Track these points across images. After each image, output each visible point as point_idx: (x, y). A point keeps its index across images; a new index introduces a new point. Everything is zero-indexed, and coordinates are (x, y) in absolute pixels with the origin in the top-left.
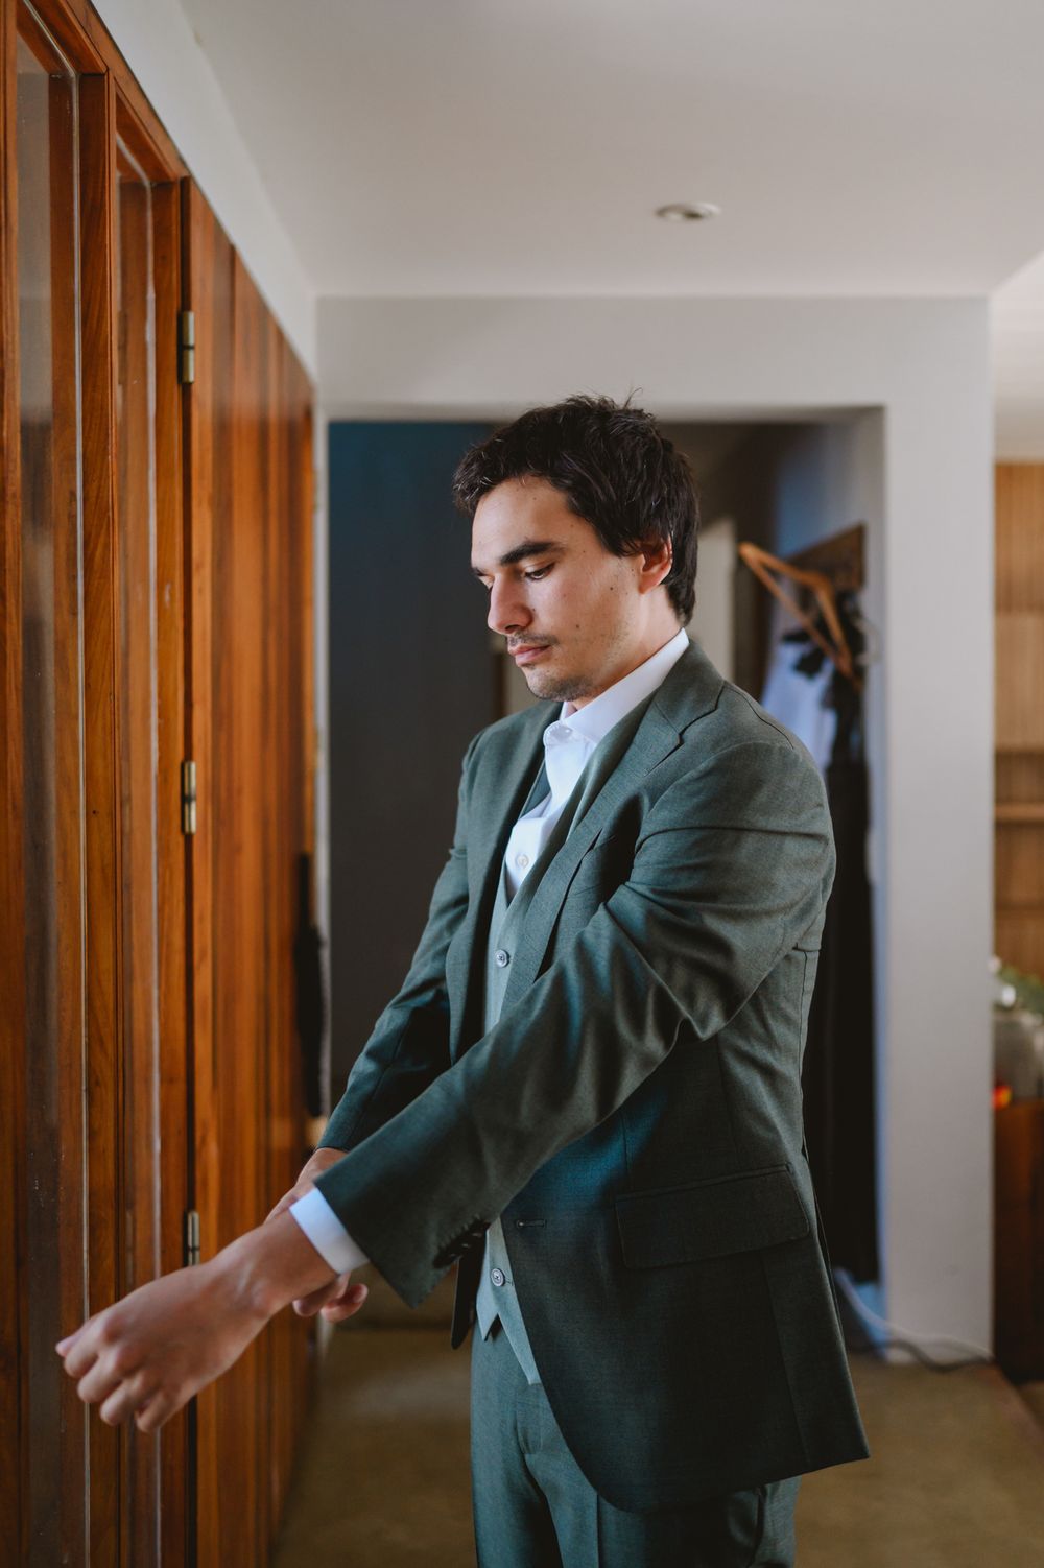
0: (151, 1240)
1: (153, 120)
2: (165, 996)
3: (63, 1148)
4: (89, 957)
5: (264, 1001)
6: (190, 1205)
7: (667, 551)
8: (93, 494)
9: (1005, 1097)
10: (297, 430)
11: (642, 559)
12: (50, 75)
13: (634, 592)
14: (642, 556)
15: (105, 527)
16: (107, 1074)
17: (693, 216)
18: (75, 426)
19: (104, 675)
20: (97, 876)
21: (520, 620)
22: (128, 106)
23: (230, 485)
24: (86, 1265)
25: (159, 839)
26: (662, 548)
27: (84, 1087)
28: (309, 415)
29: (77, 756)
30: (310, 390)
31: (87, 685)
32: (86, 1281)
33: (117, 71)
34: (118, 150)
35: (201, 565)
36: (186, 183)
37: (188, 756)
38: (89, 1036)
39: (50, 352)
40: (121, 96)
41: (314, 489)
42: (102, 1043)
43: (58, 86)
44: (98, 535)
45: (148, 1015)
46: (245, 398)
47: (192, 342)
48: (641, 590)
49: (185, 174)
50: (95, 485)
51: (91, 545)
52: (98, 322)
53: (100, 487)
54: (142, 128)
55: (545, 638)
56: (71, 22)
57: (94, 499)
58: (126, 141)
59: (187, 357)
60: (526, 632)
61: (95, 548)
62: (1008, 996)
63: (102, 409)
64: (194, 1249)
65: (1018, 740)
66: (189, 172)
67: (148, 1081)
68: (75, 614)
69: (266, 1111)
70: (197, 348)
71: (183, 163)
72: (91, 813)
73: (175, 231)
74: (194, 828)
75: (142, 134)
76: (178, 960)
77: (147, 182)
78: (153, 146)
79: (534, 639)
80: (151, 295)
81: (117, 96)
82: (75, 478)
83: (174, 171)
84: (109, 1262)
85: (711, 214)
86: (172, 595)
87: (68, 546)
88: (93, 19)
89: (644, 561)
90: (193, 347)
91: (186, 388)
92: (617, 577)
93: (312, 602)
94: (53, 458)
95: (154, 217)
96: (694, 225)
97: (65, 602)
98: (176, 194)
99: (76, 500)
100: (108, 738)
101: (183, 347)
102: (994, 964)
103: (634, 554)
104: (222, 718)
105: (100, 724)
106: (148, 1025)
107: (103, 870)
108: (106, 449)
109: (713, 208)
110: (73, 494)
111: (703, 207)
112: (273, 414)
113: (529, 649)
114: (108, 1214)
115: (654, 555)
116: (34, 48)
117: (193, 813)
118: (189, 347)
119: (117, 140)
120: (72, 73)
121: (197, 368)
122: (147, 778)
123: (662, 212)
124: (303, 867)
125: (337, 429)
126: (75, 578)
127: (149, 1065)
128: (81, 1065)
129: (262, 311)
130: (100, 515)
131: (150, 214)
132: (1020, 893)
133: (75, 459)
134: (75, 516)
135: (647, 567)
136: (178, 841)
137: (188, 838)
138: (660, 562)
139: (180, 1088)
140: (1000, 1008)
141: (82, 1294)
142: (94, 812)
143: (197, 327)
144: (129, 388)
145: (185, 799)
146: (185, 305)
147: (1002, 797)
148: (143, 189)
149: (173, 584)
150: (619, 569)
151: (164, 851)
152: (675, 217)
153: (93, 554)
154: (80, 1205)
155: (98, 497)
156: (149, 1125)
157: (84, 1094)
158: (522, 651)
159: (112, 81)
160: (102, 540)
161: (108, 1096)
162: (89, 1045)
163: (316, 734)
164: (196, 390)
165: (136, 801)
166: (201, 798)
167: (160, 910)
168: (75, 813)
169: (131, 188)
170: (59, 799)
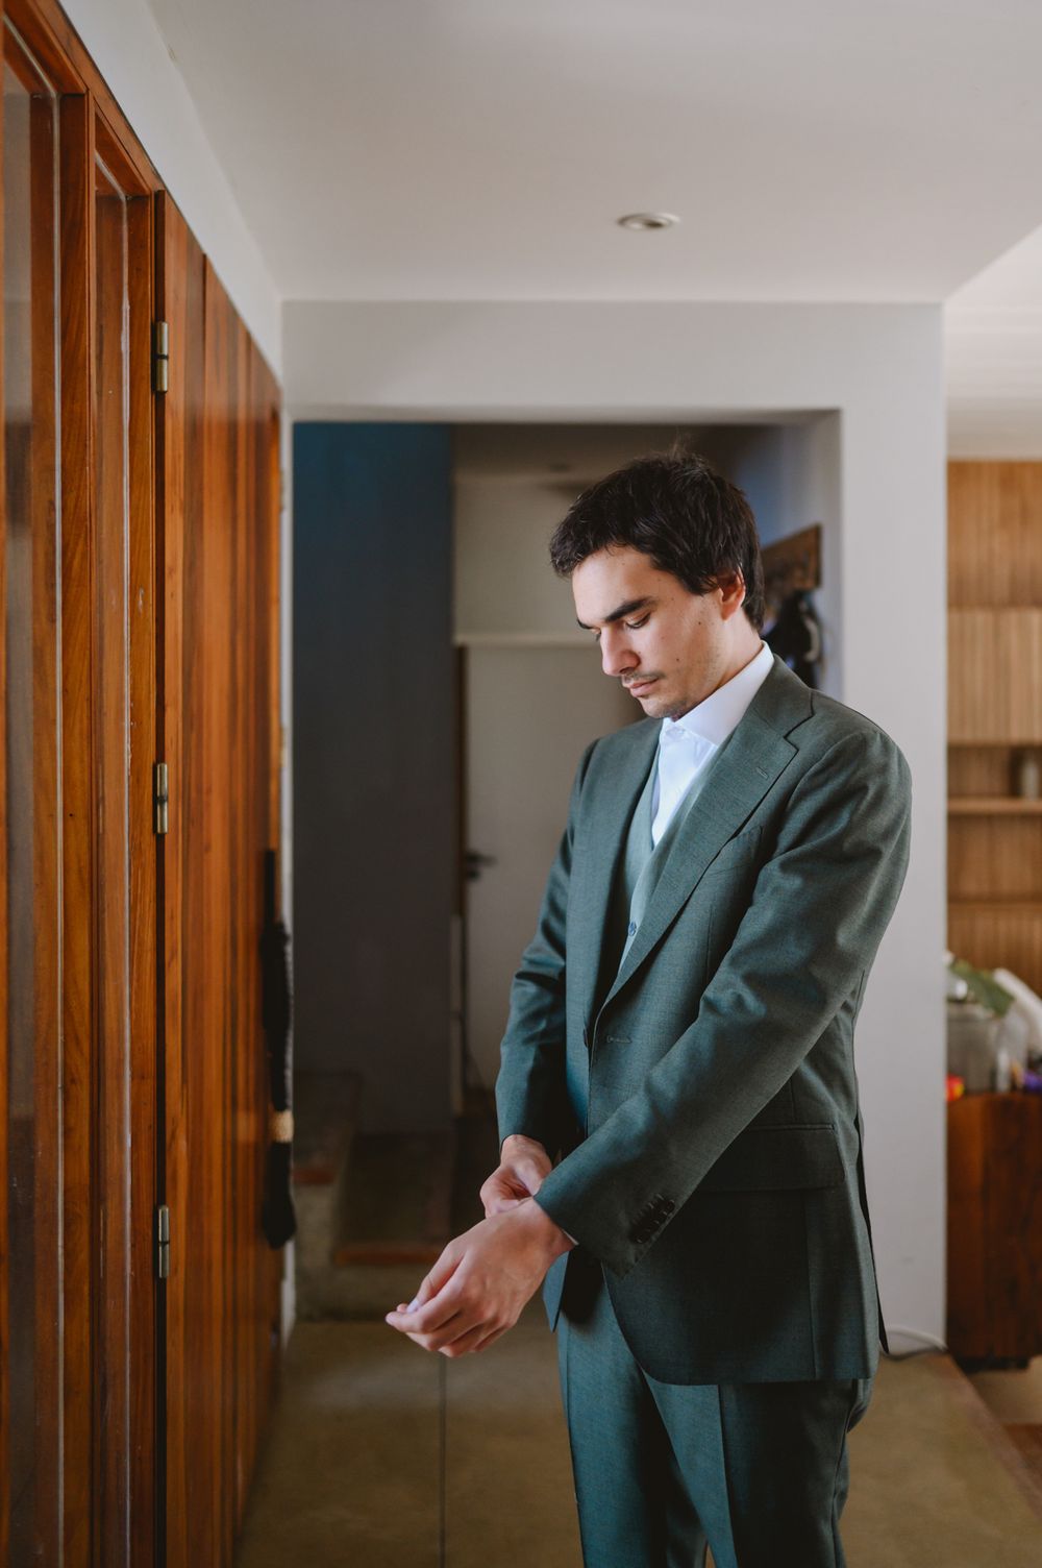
0: (122, 1233)
1: (132, 139)
2: (136, 994)
3: (40, 1144)
4: (65, 958)
5: (231, 997)
6: (160, 1199)
7: (740, 580)
8: (71, 504)
9: (959, 1089)
10: (265, 430)
11: (721, 592)
12: (32, 96)
13: (717, 619)
14: (720, 590)
15: (83, 535)
16: (83, 1072)
17: (655, 225)
18: (54, 438)
19: (81, 681)
20: (74, 876)
21: (629, 662)
22: (106, 124)
23: (201, 489)
24: (61, 1260)
25: (132, 838)
26: (735, 577)
27: (60, 1086)
28: (275, 417)
29: (55, 760)
30: (277, 391)
31: (65, 690)
32: (61, 1277)
33: (96, 91)
34: (97, 167)
35: (173, 570)
36: (161, 196)
37: (160, 757)
38: (65, 1035)
39: (30, 364)
40: (101, 117)
41: (281, 490)
42: (77, 1039)
43: (39, 106)
44: (77, 544)
45: (120, 1012)
46: (214, 403)
47: (165, 352)
48: (724, 617)
49: (161, 188)
50: (73, 495)
51: (69, 554)
52: (77, 335)
53: (78, 497)
54: (119, 144)
55: (652, 674)
56: (54, 46)
57: (72, 510)
58: (104, 157)
59: (161, 367)
60: (636, 671)
61: (74, 555)
62: (961, 989)
63: (81, 420)
64: (164, 1243)
65: (968, 736)
66: (165, 186)
67: (119, 1077)
68: (54, 621)
69: (232, 1105)
70: (170, 356)
71: (158, 176)
72: (68, 815)
73: (150, 242)
74: (166, 830)
75: (119, 151)
76: (149, 959)
77: (123, 197)
78: (130, 163)
79: (644, 676)
80: (126, 306)
81: (96, 115)
82: (54, 489)
83: (149, 184)
84: (84, 1257)
85: (671, 223)
86: (145, 602)
87: (46, 554)
88: (74, 41)
89: (722, 594)
90: (167, 357)
91: (160, 397)
92: (702, 612)
93: (279, 601)
94: (33, 468)
95: (130, 230)
96: (655, 232)
97: (44, 611)
98: (151, 206)
99: (54, 510)
100: (85, 743)
101: (157, 357)
102: (947, 958)
103: (713, 589)
104: (193, 719)
105: (77, 731)
106: (120, 1021)
107: (80, 871)
108: (84, 459)
109: (673, 217)
110: (52, 503)
111: (663, 216)
112: (242, 416)
113: (642, 684)
114: (83, 1210)
115: (729, 586)
116: (17, 70)
117: (166, 814)
118: (164, 357)
119: (96, 157)
120: (53, 93)
121: (171, 377)
122: (120, 779)
123: (623, 221)
124: (268, 862)
125: (301, 430)
126: (53, 585)
127: (121, 1062)
128: (57, 1063)
129: (232, 316)
130: (80, 524)
131: (125, 227)
132: (971, 886)
133: (54, 470)
134: (54, 525)
135: (725, 599)
136: (149, 842)
137: (160, 839)
138: (735, 591)
139: (150, 1085)
140: (954, 1001)
141: (57, 1290)
142: (71, 815)
143: (171, 337)
144: (104, 399)
145: (158, 800)
146: (159, 316)
147: (954, 792)
148: (119, 202)
149: (146, 590)
150: (704, 605)
151: (136, 851)
152: (637, 226)
153: (71, 562)
154: (55, 1201)
155: (76, 506)
156: (121, 1121)
157: (60, 1091)
158: (635, 686)
159: (92, 102)
160: (80, 548)
161: (83, 1093)
162: (65, 1044)
163: (280, 729)
164: (170, 398)
165: (109, 801)
166: (172, 798)
167: (132, 909)
168: (53, 816)
169: (108, 201)
170: (36, 801)
